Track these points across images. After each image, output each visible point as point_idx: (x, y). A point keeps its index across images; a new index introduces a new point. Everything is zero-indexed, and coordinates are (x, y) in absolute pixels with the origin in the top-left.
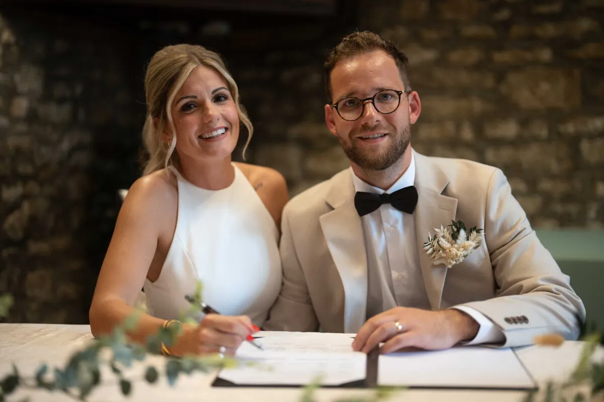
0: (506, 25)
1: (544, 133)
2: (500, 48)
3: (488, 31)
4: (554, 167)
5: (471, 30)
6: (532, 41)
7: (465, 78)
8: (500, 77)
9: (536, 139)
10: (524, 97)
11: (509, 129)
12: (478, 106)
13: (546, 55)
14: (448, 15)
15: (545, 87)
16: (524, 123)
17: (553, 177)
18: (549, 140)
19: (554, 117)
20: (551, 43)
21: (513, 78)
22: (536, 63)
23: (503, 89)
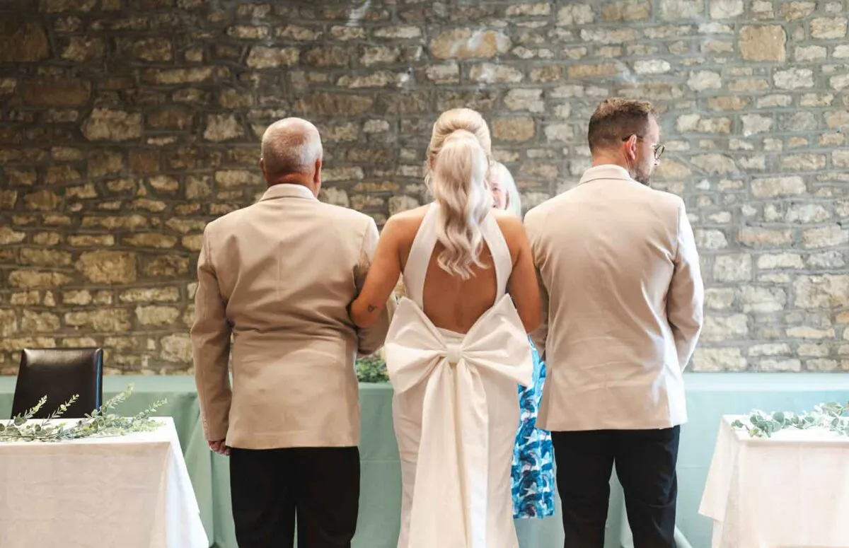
0: (79, 216)
1: (109, 301)
2: (75, 235)
3: (66, 220)
4: (118, 327)
5: (53, 218)
6: (98, 230)
7: (47, 255)
8: (76, 257)
9: (103, 305)
10: (94, 273)
11: (83, 297)
12: (58, 278)
13: (109, 241)
14: (35, 206)
15: (109, 265)
16: (94, 293)
17: (116, 335)
18: (112, 306)
19: (117, 288)
20: (112, 232)
21: (84, 257)
22: (102, 246)
23: (78, 266)
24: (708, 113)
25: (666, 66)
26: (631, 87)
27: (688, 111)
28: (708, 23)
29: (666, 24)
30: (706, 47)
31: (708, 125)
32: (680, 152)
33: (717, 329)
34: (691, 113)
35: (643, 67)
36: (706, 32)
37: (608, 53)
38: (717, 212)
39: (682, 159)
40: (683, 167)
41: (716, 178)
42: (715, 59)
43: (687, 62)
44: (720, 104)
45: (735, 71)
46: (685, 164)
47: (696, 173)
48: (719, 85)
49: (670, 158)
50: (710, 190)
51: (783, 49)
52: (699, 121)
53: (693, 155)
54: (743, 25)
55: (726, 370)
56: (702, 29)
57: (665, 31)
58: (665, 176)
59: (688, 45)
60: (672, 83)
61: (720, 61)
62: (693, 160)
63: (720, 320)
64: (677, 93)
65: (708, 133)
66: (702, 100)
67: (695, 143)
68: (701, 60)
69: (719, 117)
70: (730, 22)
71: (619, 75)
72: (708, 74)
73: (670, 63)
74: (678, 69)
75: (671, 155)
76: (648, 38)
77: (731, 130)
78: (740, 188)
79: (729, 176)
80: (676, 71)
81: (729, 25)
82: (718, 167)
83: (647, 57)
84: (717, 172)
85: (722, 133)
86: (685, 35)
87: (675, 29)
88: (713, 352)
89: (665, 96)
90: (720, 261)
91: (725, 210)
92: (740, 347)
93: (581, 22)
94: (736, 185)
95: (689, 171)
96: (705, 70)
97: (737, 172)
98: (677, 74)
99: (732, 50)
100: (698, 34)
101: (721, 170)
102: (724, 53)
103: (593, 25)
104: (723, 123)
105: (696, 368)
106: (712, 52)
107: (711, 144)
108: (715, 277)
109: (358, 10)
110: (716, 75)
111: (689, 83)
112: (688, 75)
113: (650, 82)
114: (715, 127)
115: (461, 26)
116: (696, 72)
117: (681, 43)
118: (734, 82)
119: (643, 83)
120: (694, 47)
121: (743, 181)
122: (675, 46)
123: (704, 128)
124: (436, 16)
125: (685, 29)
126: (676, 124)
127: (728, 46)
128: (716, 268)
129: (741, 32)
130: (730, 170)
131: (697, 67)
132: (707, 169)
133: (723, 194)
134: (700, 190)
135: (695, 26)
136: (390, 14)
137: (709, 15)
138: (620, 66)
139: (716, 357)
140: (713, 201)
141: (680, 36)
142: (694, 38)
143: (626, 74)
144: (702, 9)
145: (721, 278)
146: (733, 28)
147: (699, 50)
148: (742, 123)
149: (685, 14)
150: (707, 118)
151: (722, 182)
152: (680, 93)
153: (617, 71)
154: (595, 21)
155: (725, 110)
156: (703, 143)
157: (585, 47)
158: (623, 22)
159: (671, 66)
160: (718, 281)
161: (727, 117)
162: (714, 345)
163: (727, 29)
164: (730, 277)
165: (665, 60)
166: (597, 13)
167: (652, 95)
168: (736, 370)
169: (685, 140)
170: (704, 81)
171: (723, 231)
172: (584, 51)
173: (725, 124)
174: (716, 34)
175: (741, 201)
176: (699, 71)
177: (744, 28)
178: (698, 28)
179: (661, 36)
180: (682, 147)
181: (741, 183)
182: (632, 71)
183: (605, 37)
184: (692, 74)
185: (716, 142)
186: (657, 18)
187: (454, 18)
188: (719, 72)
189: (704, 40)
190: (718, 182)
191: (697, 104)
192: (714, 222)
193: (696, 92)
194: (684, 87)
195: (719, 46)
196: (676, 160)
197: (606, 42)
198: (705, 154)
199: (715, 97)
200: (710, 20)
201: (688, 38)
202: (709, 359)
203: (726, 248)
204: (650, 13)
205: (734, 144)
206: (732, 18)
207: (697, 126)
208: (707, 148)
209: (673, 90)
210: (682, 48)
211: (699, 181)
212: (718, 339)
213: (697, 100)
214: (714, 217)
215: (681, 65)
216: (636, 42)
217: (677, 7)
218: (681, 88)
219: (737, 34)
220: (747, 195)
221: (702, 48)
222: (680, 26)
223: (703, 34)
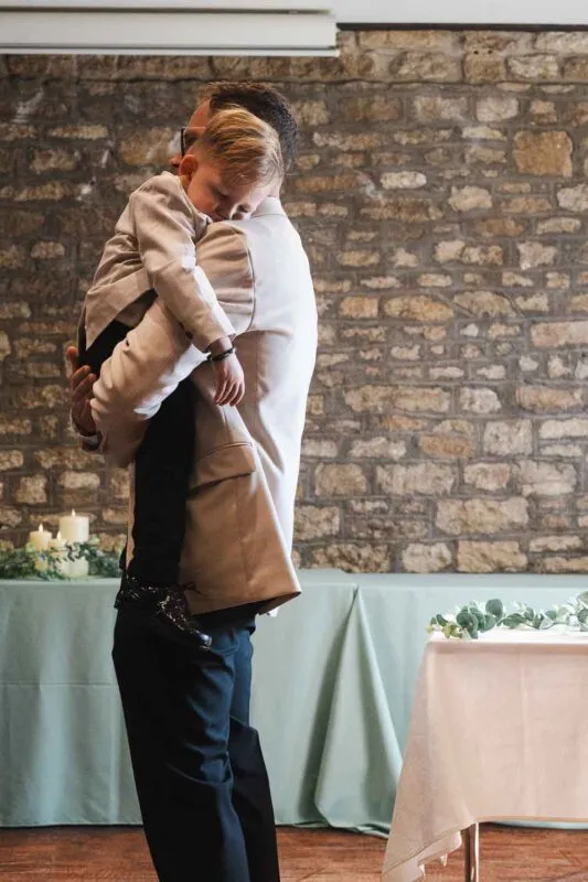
24: (474, 240)
25: (421, 180)
26: (377, 205)
27: (449, 237)
28: (474, 126)
29: (420, 127)
30: (472, 156)
31: (475, 255)
32: (440, 288)
33: (489, 517)
34: (453, 239)
35: (392, 180)
36: (472, 137)
37: (348, 162)
38: (487, 366)
39: (441, 297)
40: (445, 308)
41: (485, 321)
42: (484, 172)
43: (448, 175)
44: (490, 229)
45: (508, 187)
46: (445, 304)
47: (459, 315)
48: (489, 204)
49: (427, 296)
50: (478, 337)
51: (568, 161)
52: (464, 249)
53: (457, 293)
54: (519, 130)
55: (501, 569)
56: (467, 132)
57: (420, 136)
58: (421, 318)
59: (449, 153)
60: (429, 200)
61: (489, 174)
62: (456, 299)
63: (492, 504)
64: (435, 214)
65: (477, 264)
66: (467, 223)
67: (458, 277)
68: (466, 173)
69: (490, 245)
70: (502, 126)
71: (361, 190)
72: (474, 189)
73: (425, 174)
74: (437, 183)
75: (427, 291)
76: (399, 144)
77: (505, 261)
78: (519, 335)
79: (503, 319)
80: (434, 186)
81: (499, 129)
82: (488, 308)
83: (396, 168)
84: (486, 314)
85: (493, 265)
86: (444, 140)
87: (431, 133)
88: (484, 546)
89: (420, 217)
90: (492, 428)
91: (497, 362)
92: (518, 539)
93: (314, 122)
94: (511, 331)
95: (451, 313)
96: (471, 185)
97: (514, 315)
98: (435, 189)
99: (504, 161)
100: (462, 140)
101: (492, 311)
102: (494, 165)
103: (328, 128)
104: (494, 252)
105: (462, 568)
106: (480, 162)
107: (478, 277)
108: (486, 449)
109: (28, 103)
110: (485, 192)
111: (451, 201)
112: (449, 190)
113: (401, 199)
114: (484, 257)
115: (160, 123)
116: (460, 187)
117: (441, 151)
118: (508, 201)
119: (391, 201)
120: (457, 156)
121: (521, 326)
122: (433, 155)
123: (470, 258)
124: (129, 113)
125: (445, 134)
126: (434, 252)
127: (499, 155)
128: (487, 437)
129: (516, 138)
130: (503, 312)
131: (461, 182)
132: (474, 309)
133: (497, 342)
134: (465, 337)
135: (457, 130)
136: (69, 109)
137: (475, 116)
138: (363, 178)
139: (487, 553)
140: (482, 351)
141: (438, 142)
142: (457, 144)
143: (370, 188)
144: (466, 109)
145: (494, 449)
146: (505, 133)
147: (462, 159)
148: (518, 252)
149: (445, 115)
150: (473, 245)
151: (493, 327)
152: (440, 214)
153: (359, 185)
154: (330, 122)
155: (498, 236)
156: (469, 277)
157: (317, 153)
158: (367, 124)
159: (427, 180)
160: (489, 454)
161: (500, 245)
162: (486, 537)
163: (498, 134)
164: (505, 449)
165: (421, 172)
166: (333, 112)
167: (403, 216)
168: (514, 570)
169: (446, 273)
170: (470, 199)
171: (495, 389)
172: (316, 159)
173: (497, 254)
174: (484, 140)
175: (518, 352)
176: (463, 187)
177: (519, 135)
178: (461, 133)
179: (415, 141)
180: (442, 281)
181: (518, 329)
182: (379, 186)
183: (343, 142)
184: (454, 190)
185: (485, 275)
186: (410, 120)
187: (151, 115)
188: (488, 188)
189: (470, 147)
190: (489, 327)
191: (461, 229)
192: (484, 377)
193: (460, 212)
194: (445, 206)
195: (488, 155)
196: (435, 299)
197: (345, 148)
198: (472, 291)
199: (484, 220)
200: (476, 123)
201: (450, 145)
202: (479, 555)
203: (499, 412)
204: (401, 113)
205: (508, 278)
206: (503, 121)
207: (461, 256)
208: (474, 284)
209: (431, 210)
210: (441, 158)
211: (465, 326)
212: (491, 529)
213: (460, 223)
214: (483, 371)
215: (441, 179)
216: (383, 149)
217: (435, 106)
218: (440, 208)
219: (511, 141)
220: (526, 344)
221: (467, 157)
222: (439, 129)
223: (468, 140)
